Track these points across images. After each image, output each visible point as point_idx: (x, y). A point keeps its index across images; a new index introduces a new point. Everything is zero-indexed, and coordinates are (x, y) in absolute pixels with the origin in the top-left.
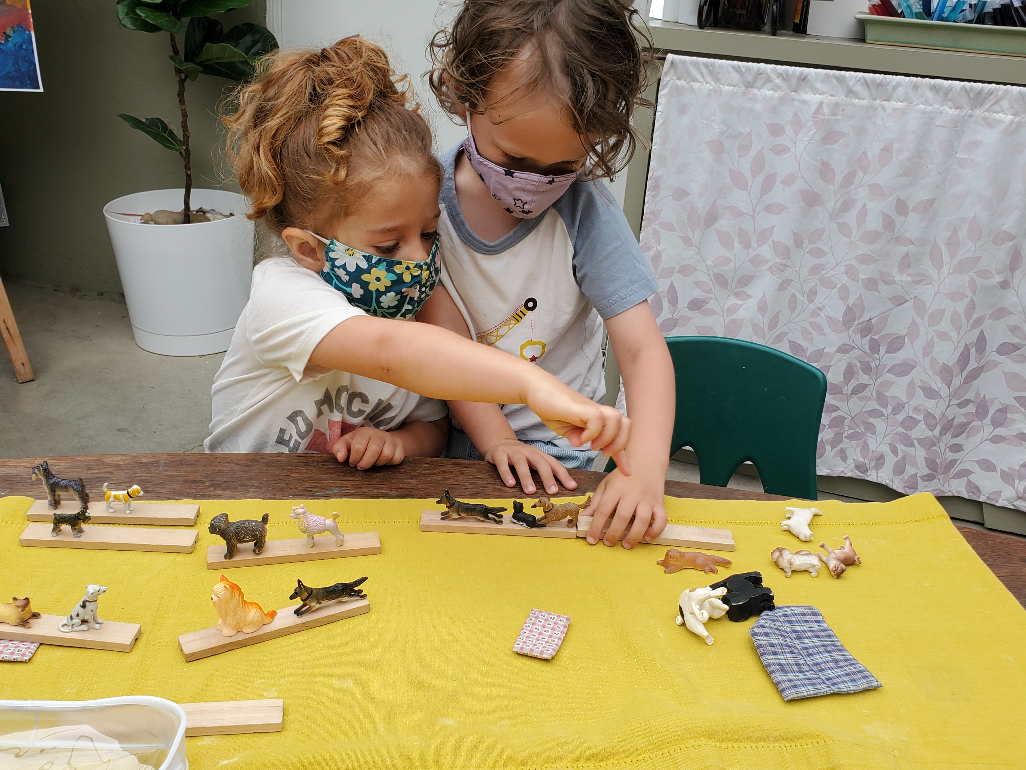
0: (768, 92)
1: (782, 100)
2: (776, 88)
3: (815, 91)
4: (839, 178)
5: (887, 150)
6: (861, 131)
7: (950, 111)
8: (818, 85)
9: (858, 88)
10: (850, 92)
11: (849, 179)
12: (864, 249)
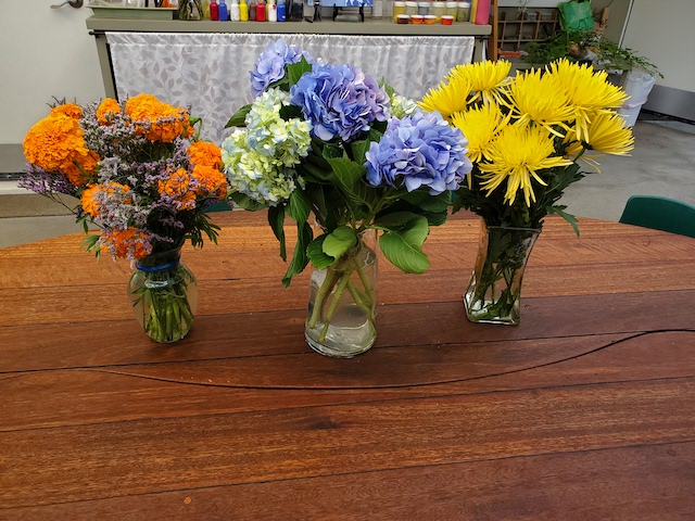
0: (160, 45)
1: (167, 48)
2: (162, 43)
3: (180, 43)
4: (200, 78)
5: (215, 64)
6: (203, 58)
7: (234, 46)
8: (180, 40)
9: (196, 40)
10: (194, 42)
11: (204, 78)
12: (216, 106)
